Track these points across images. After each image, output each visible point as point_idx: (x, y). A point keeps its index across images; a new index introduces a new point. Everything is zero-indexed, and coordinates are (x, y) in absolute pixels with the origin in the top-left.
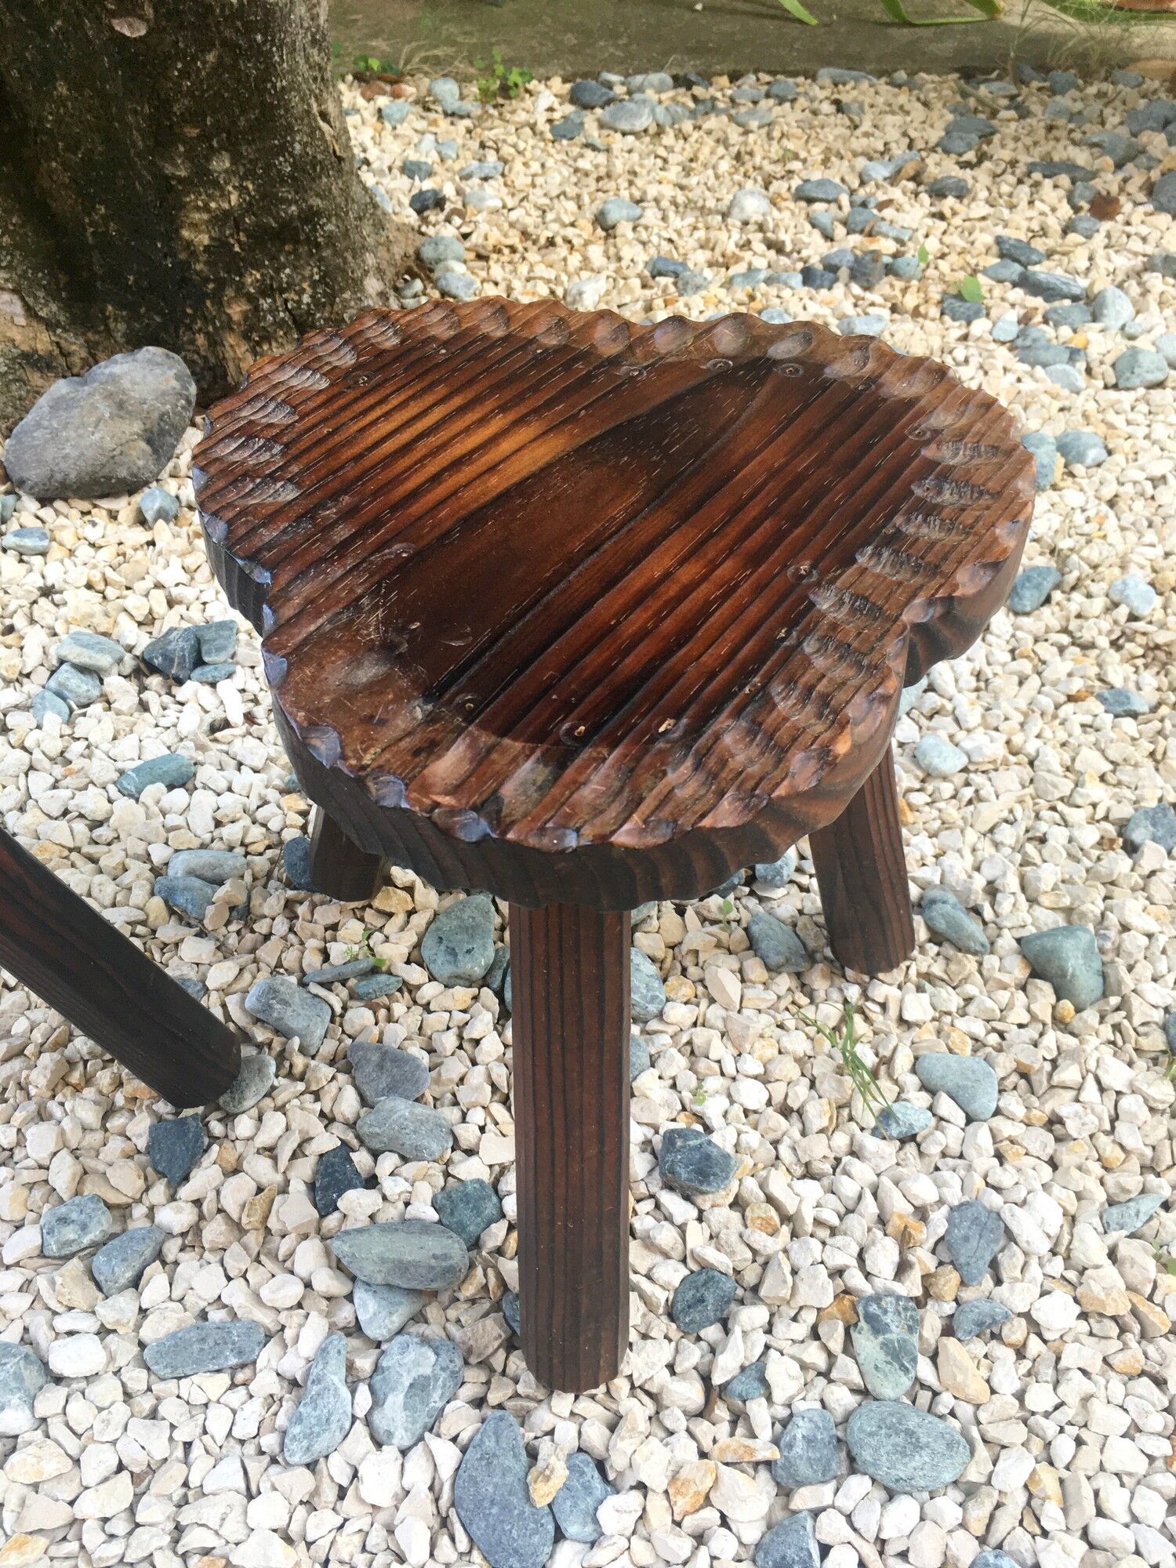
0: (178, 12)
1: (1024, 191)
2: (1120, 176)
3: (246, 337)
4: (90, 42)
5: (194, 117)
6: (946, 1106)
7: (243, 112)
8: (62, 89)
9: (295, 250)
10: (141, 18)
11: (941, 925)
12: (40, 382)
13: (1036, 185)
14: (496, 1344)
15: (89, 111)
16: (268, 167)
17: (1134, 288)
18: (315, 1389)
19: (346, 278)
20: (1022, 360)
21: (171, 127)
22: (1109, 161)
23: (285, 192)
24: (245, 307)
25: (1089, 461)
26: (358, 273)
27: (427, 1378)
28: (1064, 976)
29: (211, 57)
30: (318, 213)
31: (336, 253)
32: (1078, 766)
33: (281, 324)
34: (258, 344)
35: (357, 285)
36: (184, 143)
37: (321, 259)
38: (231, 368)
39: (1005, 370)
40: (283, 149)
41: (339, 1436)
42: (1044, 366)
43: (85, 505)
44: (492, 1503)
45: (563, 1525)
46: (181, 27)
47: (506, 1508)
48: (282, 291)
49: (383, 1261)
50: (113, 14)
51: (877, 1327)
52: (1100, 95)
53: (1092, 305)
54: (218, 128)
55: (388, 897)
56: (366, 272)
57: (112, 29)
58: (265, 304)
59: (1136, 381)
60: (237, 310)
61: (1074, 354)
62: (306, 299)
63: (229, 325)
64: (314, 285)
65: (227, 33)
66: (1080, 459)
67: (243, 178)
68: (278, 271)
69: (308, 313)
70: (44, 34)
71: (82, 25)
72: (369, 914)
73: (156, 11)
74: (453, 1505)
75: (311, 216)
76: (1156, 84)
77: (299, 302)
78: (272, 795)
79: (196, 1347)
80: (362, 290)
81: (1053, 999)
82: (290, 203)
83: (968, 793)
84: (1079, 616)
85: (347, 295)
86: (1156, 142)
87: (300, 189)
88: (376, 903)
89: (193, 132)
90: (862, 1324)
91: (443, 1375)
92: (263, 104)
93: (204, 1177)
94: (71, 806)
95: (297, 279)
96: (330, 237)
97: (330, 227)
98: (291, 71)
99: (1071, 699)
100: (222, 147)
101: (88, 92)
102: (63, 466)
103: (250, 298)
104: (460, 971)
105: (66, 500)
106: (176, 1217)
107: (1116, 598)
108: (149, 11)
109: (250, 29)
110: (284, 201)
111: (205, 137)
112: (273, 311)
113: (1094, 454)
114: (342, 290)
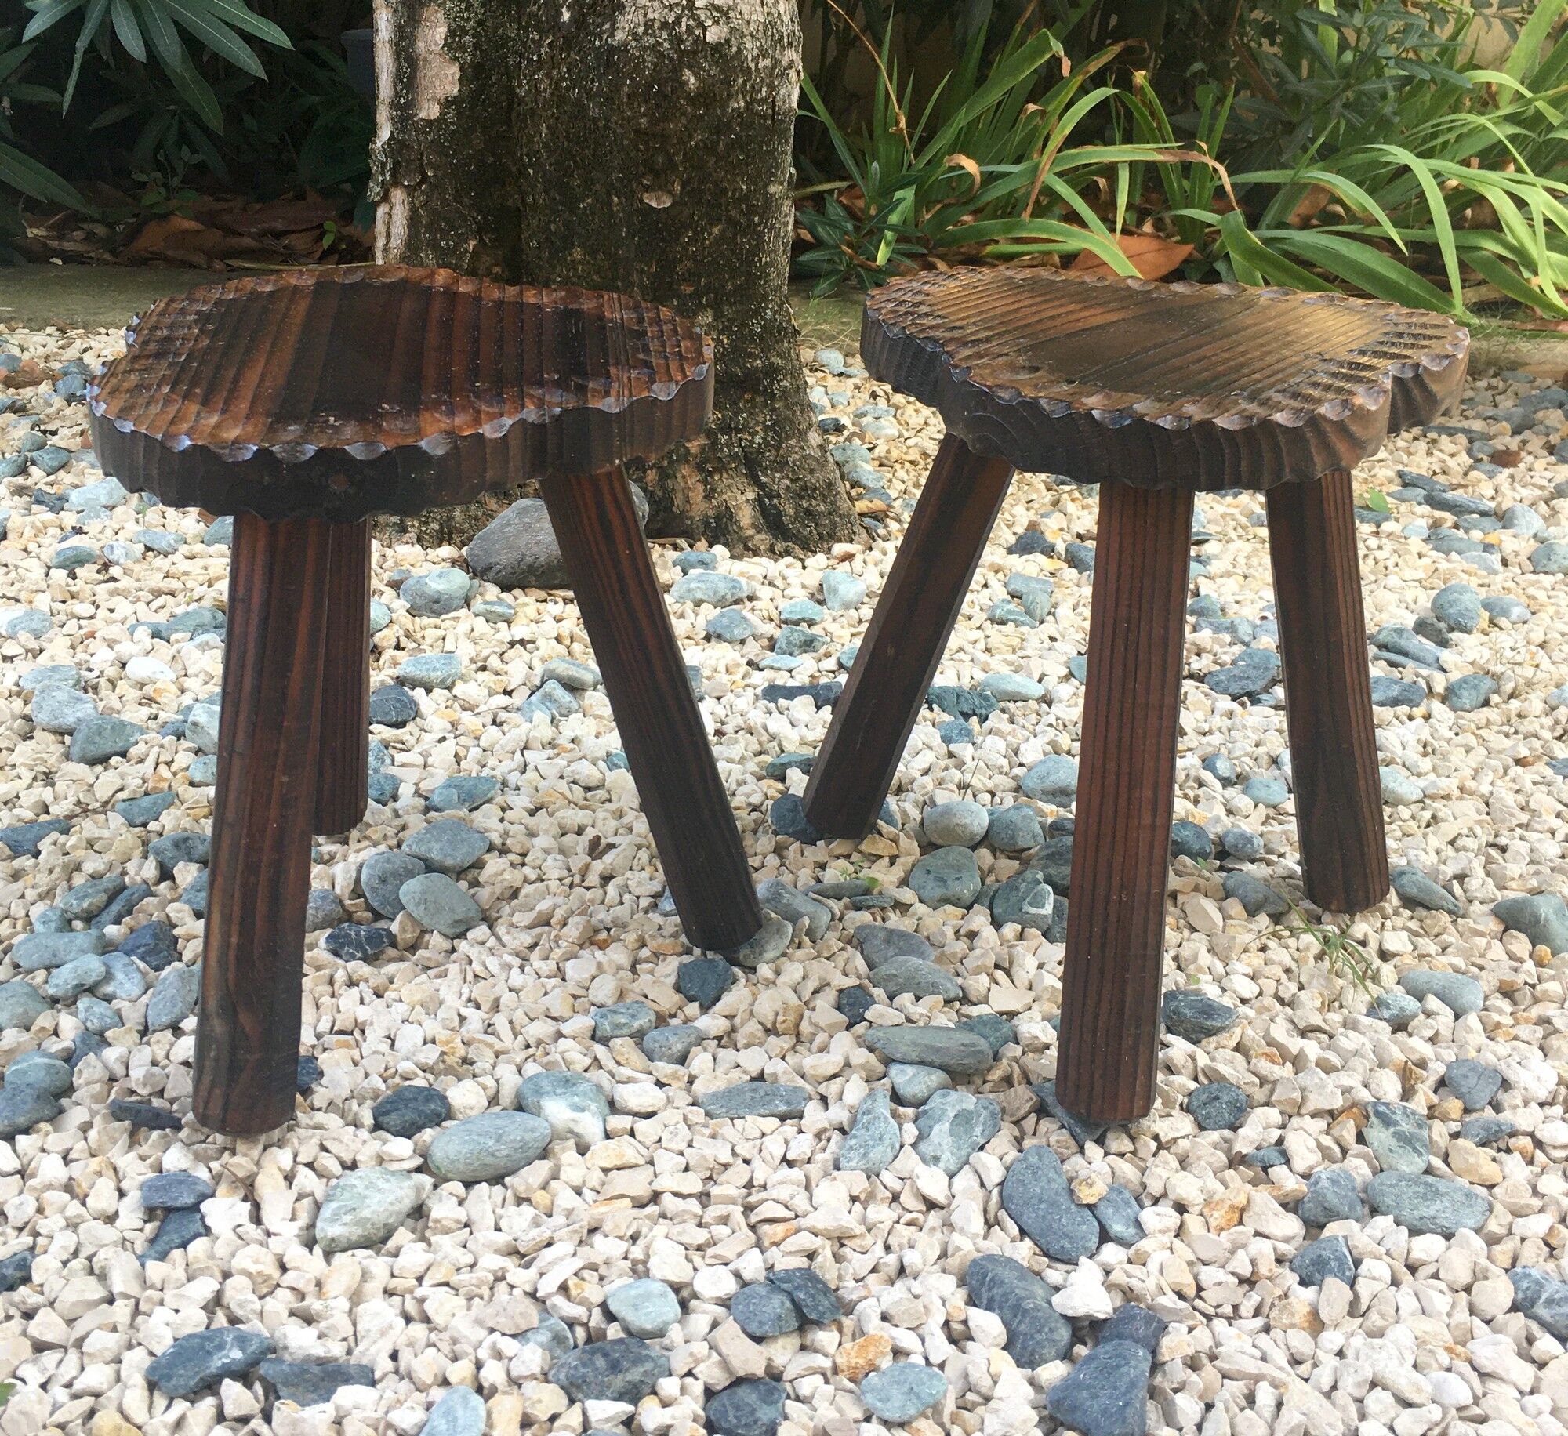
0: (701, 192)
1: (1422, 445)
2: (1518, 438)
3: (700, 468)
4: (612, 216)
5: (692, 277)
6: (1433, 1003)
7: (732, 277)
8: (578, 253)
9: (752, 400)
10: (670, 192)
11: (1413, 891)
12: (495, 507)
13: (1434, 442)
14: (1028, 1106)
15: (598, 272)
16: (744, 325)
17: (1543, 508)
18: (865, 1118)
19: (792, 428)
20: (1435, 549)
21: (671, 284)
22: (1506, 426)
23: (752, 348)
24: (702, 441)
25: (1514, 617)
26: (804, 426)
27: (970, 1112)
28: (1538, 922)
29: (716, 230)
30: (778, 370)
31: (787, 406)
32: (1532, 805)
33: (734, 457)
34: (710, 474)
35: (802, 435)
36: (678, 297)
37: (774, 410)
38: (678, 500)
39: (1420, 556)
40: (756, 313)
41: (890, 1155)
42: (1460, 553)
43: (543, 594)
44: (1041, 1201)
45: (1107, 1223)
46: (699, 203)
47: (1054, 1204)
48: (738, 431)
49: (916, 1044)
50: (647, 189)
51: (1387, 1121)
52: (1490, 387)
53: (1504, 518)
54: (709, 289)
55: (875, 843)
56: (810, 426)
57: (641, 201)
58: (723, 439)
59: (1554, 567)
60: (694, 446)
61: (1488, 548)
62: (758, 439)
63: (685, 457)
64: (766, 428)
65: (733, 213)
66: (1506, 613)
67: (720, 333)
68: (736, 414)
69: (758, 452)
70: (573, 210)
71: (610, 203)
72: (856, 857)
73: (683, 188)
74: (1002, 1206)
75: (771, 371)
76: (1549, 382)
77: (752, 442)
78: (750, 779)
79: (748, 1095)
80: (806, 441)
81: (1529, 946)
82: (757, 357)
83: (1427, 815)
84: (1519, 716)
85: (792, 442)
86: (1555, 417)
87: (766, 349)
88: (863, 847)
89: (689, 290)
90: (1373, 1119)
91: (984, 1113)
92: (749, 273)
93: (735, 998)
94: (567, 772)
95: (751, 423)
96: (784, 390)
97: (784, 383)
98: (775, 251)
99: (1519, 762)
100: (709, 305)
101: (601, 256)
102: (535, 549)
103: (709, 434)
104: (950, 893)
105: (523, 588)
106: (711, 1023)
107: (1554, 703)
108: (678, 188)
109: (752, 210)
110: (750, 355)
111: (697, 295)
112: (729, 445)
113: (1517, 612)
114: (789, 438)
